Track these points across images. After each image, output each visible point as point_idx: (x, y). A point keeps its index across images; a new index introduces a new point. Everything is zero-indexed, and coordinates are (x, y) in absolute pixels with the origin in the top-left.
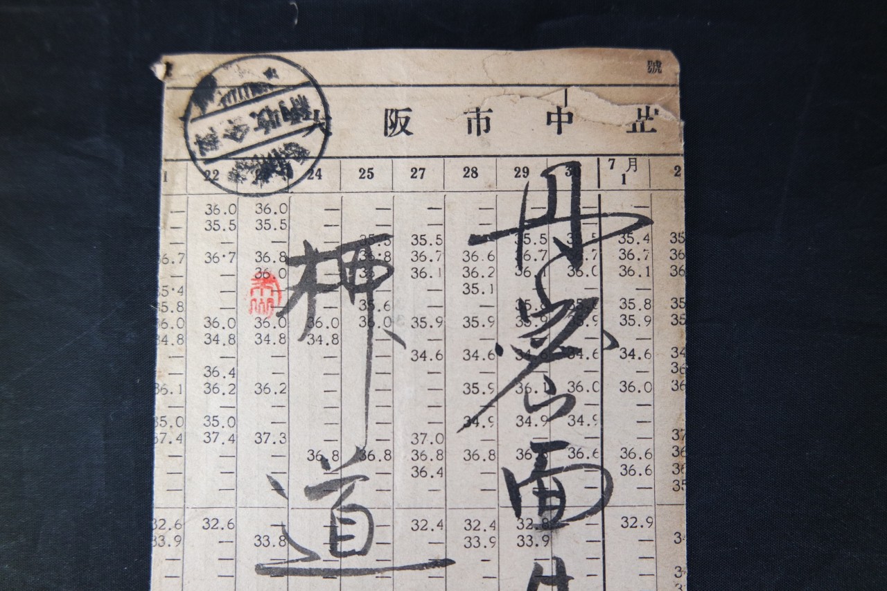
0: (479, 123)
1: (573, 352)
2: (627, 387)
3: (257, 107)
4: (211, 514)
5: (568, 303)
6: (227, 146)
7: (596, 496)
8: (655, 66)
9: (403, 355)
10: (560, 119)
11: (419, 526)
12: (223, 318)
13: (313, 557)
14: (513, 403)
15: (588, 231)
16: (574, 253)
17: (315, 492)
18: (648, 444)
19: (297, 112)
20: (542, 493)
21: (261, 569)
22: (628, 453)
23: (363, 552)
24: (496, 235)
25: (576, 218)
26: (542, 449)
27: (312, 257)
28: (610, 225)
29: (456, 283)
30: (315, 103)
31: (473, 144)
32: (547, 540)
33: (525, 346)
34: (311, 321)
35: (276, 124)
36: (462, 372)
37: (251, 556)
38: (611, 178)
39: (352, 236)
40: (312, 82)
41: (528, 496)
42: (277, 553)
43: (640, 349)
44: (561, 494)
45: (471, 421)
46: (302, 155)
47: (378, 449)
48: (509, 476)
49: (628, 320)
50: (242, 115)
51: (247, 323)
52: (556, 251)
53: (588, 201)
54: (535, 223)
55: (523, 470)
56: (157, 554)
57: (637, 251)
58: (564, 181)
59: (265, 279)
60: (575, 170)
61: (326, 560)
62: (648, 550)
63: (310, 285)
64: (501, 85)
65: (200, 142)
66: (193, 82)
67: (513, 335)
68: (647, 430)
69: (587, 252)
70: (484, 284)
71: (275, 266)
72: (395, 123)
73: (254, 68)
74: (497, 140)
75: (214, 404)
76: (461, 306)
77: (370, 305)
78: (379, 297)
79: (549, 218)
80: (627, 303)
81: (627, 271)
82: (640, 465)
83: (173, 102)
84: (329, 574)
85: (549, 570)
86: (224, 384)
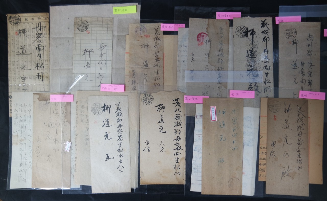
0: (33, 19)
1: (40, 37)
2: (45, 40)
3: (15, 19)
4: (13, 51)
5: (40, 34)
6: (13, 22)
7: (43, 48)
8: (47, 14)
9: (28, 38)
10: (39, 19)
11: (29, 51)
12: (13, 35)
13: (21, 54)
14: (36, 41)
15: (41, 28)
16: (40, 30)
17: (21, 49)
19: (18, 19)
20: (39, 48)
21: (17, 55)
22: (45, 45)
23: (25, 53)
24: (34, 28)
25: (40, 27)
26: (38, 45)
27: (20, 30)
28: (43, 27)
29: (31, 32)
30: (20, 18)
31: (32, 21)
32: (39, 52)
33: (37, 37)
34: (20, 35)
36: (32, 39)
37: (16, 54)
38: (43, 23)
39: (23, 29)
40: (19, 16)
41: (38, 49)
42: (18, 53)
43: (46, 37)
44: (40, 48)
45: (33, 43)
46: (19, 22)
47: (26, 45)
48: (36, 47)
49: (45, 35)
50: (14, 19)
51: (15, 36)
52: (39, 29)
53: (41, 25)
54: (37, 27)
55: (37, 47)
57: (45, 29)
58: (39, 24)
59: (16, 32)
60: (40, 23)
61: (22, 54)
62: (47, 52)
63: (20, 33)
64: (34, 16)
65: (10, 21)
66: (9, 17)
67: (36, 36)
68: (47, 43)
69: (41, 30)
70: (33, 32)
71: (17, 31)
72: (26, 19)
73: (14, 15)
74: (34, 21)
75: (13, 42)
76: (32, 34)
77: (25, 34)
78: (26, 33)
79: (38, 27)
80: (45, 33)
81: (45, 31)
82: (46, 46)
83: (8, 18)
84: (22, 55)
85: (39, 54)
86: (14, 41)
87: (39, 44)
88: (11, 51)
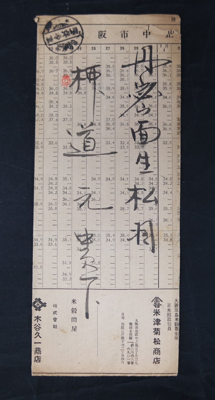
0: (125, 35)
1: (150, 97)
2: (165, 106)
3: (63, 30)
4: (51, 140)
5: (148, 84)
6: (55, 41)
7: (156, 136)
8: (174, 19)
9: (103, 97)
10: (147, 34)
11: (107, 143)
12: (54, 87)
13: (79, 151)
14: (133, 110)
15: (154, 64)
16: (150, 70)
17: (79, 134)
18: (170, 122)
19: (75, 31)
20: (141, 135)
21: (65, 155)
22: (165, 124)
23: (93, 150)
24: (129, 65)
25: (151, 60)
26: (141, 123)
27: (79, 71)
28: (160, 63)
29: (118, 78)
30: (79, 29)
31: (123, 40)
32: (143, 147)
33: (137, 95)
34: (78, 88)
35: (69, 35)
36: (120, 102)
37: (62, 151)
38: (161, 50)
39: (90, 65)
40: (78, 23)
41: (137, 135)
42: (69, 151)
43: (168, 96)
44: (146, 135)
45: (122, 115)
46: (76, 43)
47: (97, 123)
48: (132, 130)
49: (165, 88)
50: (59, 32)
51: (61, 89)
52: (145, 69)
53: (154, 56)
54: (140, 62)
55: (136, 128)
56: (36, 151)
57: (168, 70)
58: (148, 51)
59: (66, 77)
60: (151, 48)
61: (83, 152)
62: (170, 150)
63: (78, 78)
64: (131, 25)
65: (48, 40)
66: (45, 23)
67: (134, 92)
68: (170, 118)
69: (154, 70)
70: (126, 78)
71: (69, 73)
72: (102, 35)
73: (62, 19)
74: (130, 39)
75: (52, 110)
76: (119, 84)
77: (95, 84)
78: (97, 81)
79: (144, 61)
80: (165, 84)
81: (165, 75)
82: (168, 128)
83: (40, 29)
84: (83, 156)
85: (143, 155)
86: (55, 105)
87: (142, 118)
88: (46, 143)
